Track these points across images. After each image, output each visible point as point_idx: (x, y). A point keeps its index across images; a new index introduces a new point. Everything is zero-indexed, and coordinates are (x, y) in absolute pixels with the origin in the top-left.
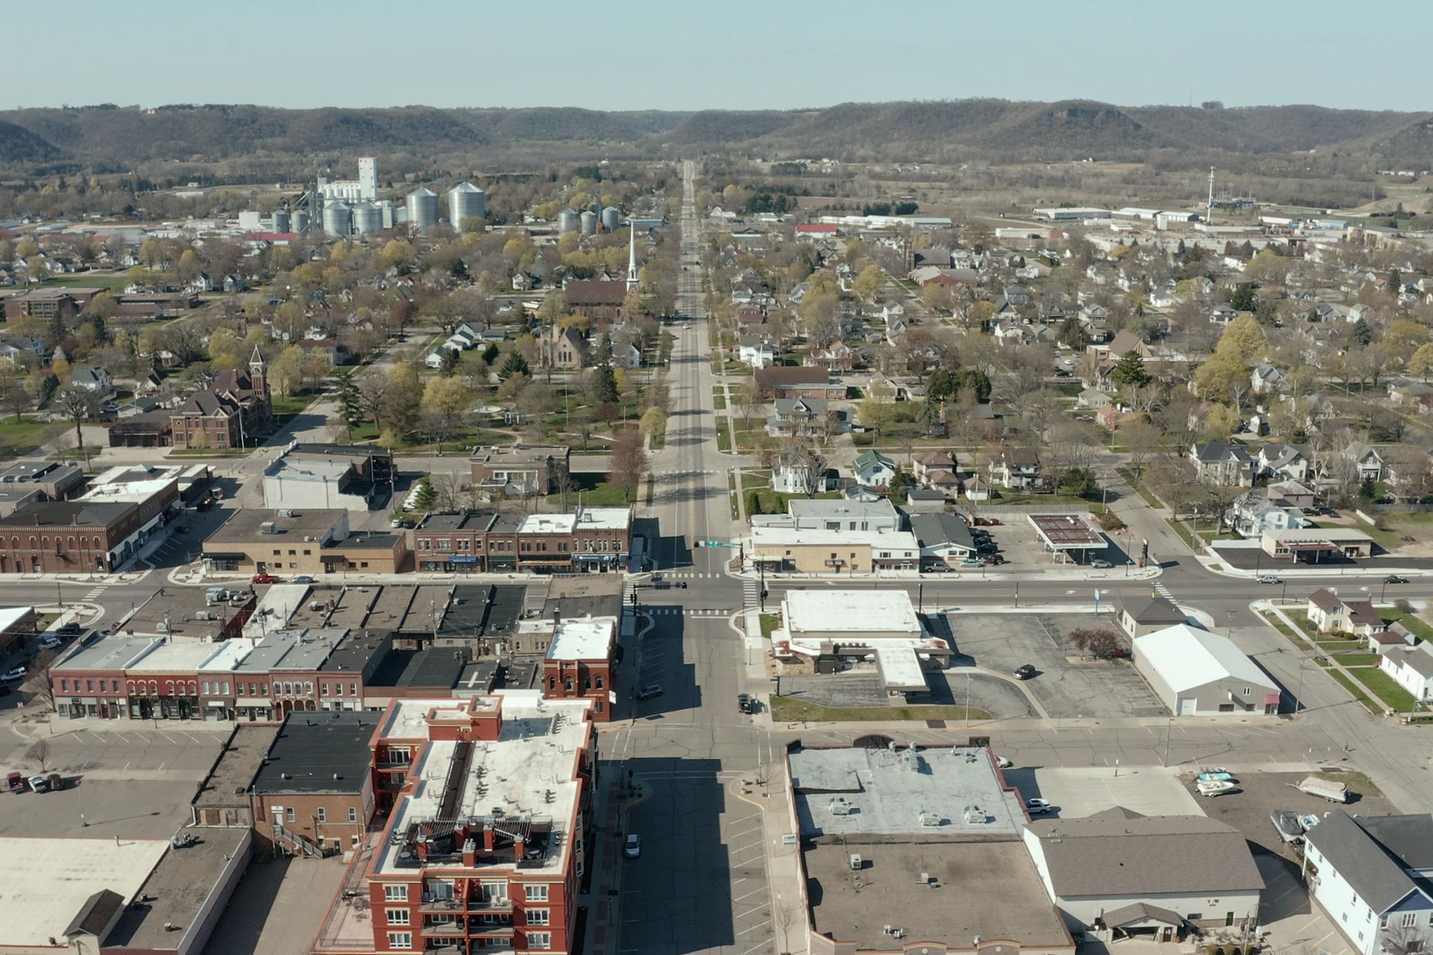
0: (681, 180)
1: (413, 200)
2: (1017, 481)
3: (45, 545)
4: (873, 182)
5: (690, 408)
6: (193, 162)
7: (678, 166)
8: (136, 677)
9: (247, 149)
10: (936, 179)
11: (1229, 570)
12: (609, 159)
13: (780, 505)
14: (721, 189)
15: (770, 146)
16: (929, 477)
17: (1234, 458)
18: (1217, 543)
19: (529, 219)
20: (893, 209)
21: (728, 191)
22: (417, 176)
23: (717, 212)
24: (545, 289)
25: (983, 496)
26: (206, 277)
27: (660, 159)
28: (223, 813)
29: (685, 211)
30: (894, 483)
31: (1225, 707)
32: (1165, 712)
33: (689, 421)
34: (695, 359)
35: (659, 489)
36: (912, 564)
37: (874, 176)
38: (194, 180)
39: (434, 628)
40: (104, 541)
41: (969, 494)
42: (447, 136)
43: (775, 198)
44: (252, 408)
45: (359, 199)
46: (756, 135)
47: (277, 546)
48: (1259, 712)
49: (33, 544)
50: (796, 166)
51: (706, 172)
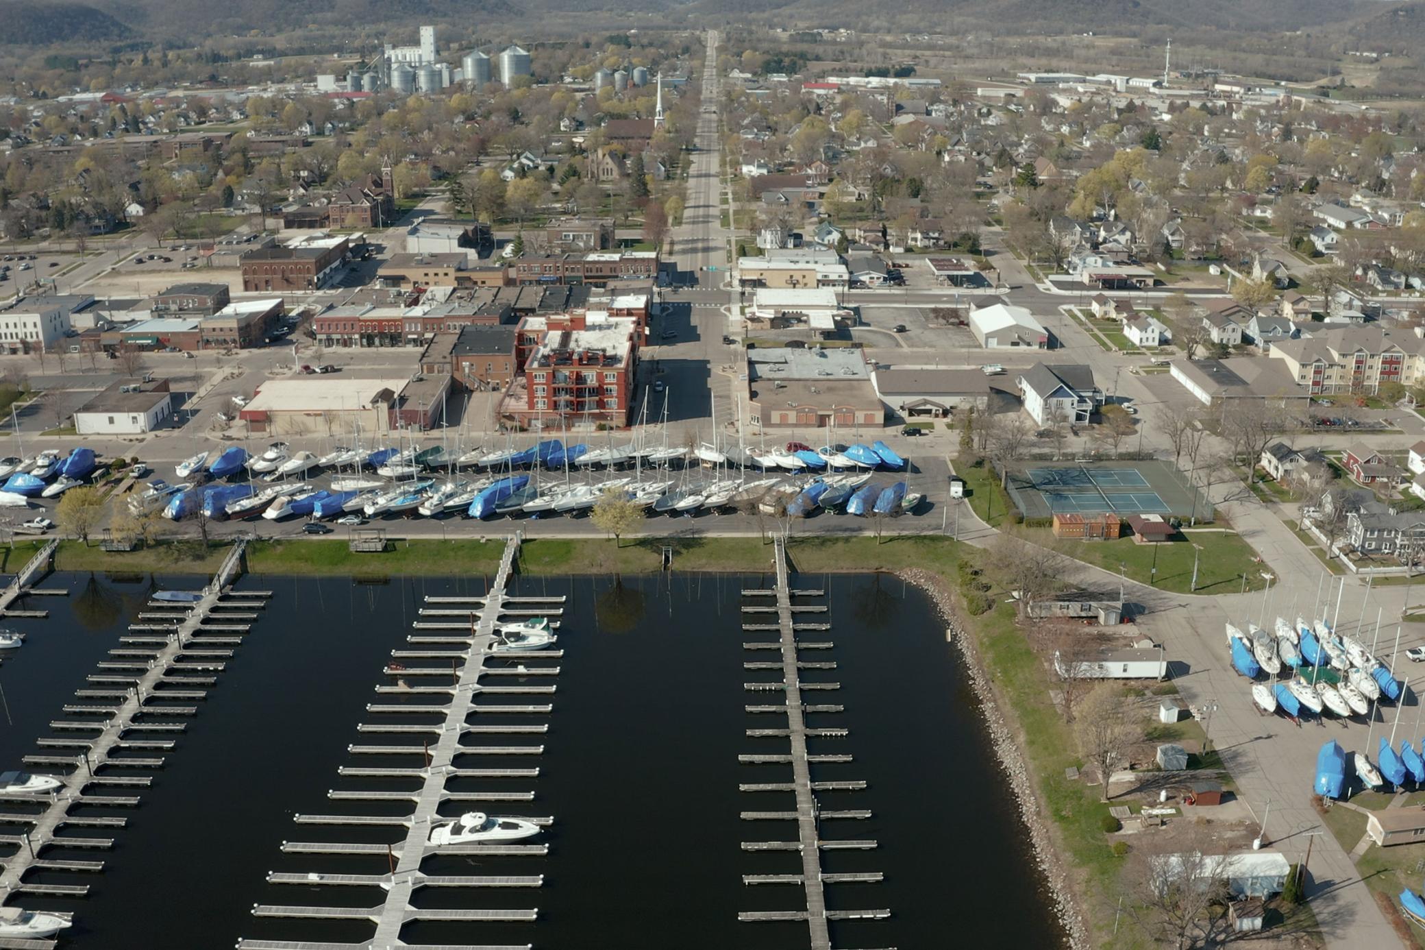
0: (705, 47)
1: (469, 62)
2: (926, 242)
3: (274, 272)
4: (881, 50)
5: (702, 203)
6: (253, 36)
7: (703, 35)
8: (365, 321)
9: (299, 24)
10: (942, 48)
11: (1055, 291)
12: (638, 28)
13: (760, 252)
14: (739, 55)
15: (791, 16)
16: (865, 238)
17: (1078, 229)
18: (1052, 277)
19: (568, 80)
20: (892, 71)
21: (747, 54)
22: (461, 45)
23: (736, 74)
24: (587, 129)
25: (901, 250)
26: (310, 124)
27: (686, 29)
28: (436, 367)
29: (706, 73)
30: (840, 242)
31: (1015, 344)
32: (980, 346)
33: (701, 211)
34: (708, 175)
35: (677, 248)
36: (843, 283)
37: (884, 45)
38: (258, 52)
39: (536, 305)
40: (313, 269)
41: (891, 249)
42: (484, 8)
43: (787, 61)
44: (384, 201)
45: (420, 62)
46: (779, 6)
47: (426, 271)
48: (1036, 348)
49: (266, 272)
50: (812, 35)
51: (729, 40)
